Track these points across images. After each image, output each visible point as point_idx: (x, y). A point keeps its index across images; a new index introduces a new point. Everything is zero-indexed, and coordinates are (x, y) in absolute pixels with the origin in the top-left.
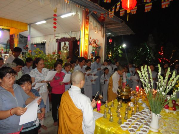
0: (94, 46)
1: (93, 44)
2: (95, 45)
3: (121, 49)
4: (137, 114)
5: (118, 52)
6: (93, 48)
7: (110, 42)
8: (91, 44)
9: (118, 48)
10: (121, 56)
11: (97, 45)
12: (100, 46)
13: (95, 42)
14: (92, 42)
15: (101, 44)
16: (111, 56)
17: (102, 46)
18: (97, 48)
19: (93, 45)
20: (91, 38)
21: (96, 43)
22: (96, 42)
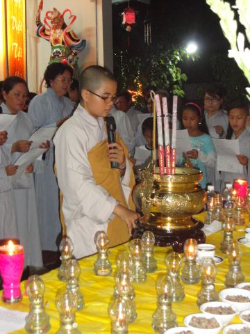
0: (56, 41)
1: (52, 32)
2: (60, 35)
3: (179, 65)
4: (229, 298)
5: (170, 76)
6: (53, 48)
7: (127, 24)
8: (44, 30)
9: (166, 61)
10: (182, 91)
11: (68, 34)
12: (84, 41)
13: (60, 23)
14: (49, 25)
15: (89, 30)
16: (139, 93)
17: (92, 41)
18: (71, 47)
19: (52, 38)
20: (41, 7)
21: (64, 26)
22: (67, 20)
